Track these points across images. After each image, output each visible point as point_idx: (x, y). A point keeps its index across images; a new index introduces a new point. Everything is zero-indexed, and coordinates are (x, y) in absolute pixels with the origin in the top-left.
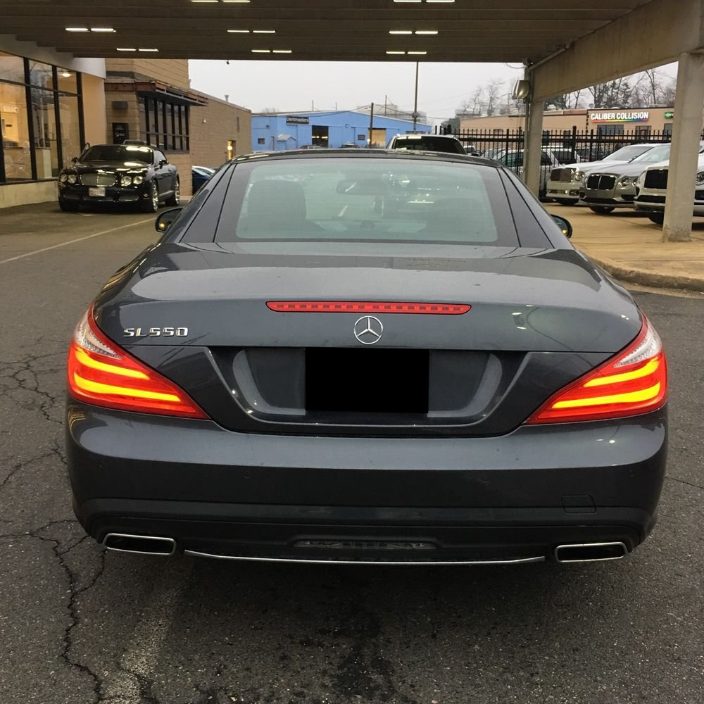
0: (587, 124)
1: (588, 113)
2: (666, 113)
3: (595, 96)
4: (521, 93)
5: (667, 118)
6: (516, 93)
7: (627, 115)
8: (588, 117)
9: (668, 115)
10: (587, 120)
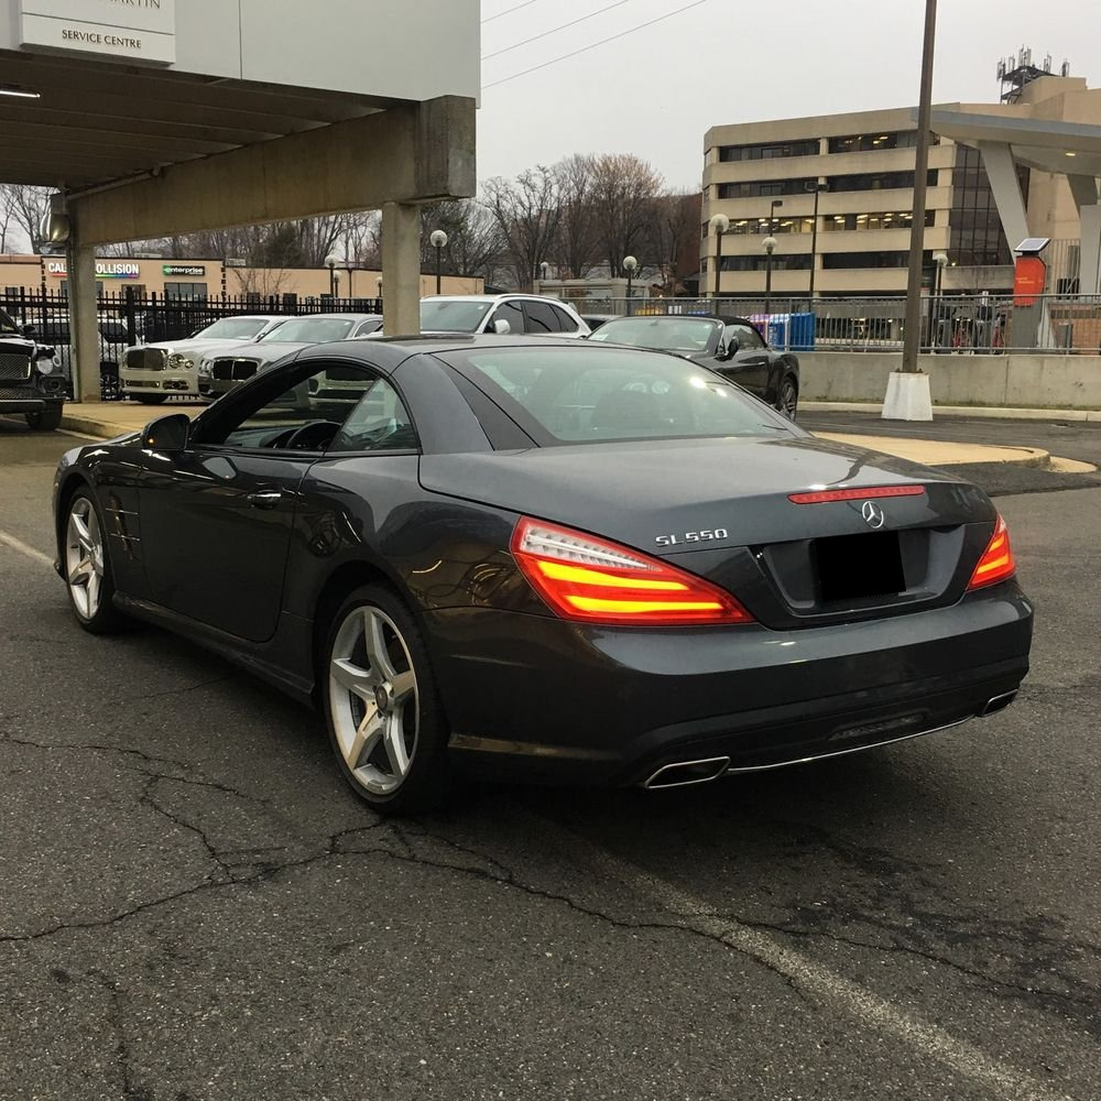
0: (44, 278)
1: (42, 261)
2: (165, 267)
3: (31, 234)
4: (55, 235)
5: (166, 274)
6: (48, 232)
7: (106, 267)
8: (43, 267)
9: (169, 270)
10: (43, 272)
